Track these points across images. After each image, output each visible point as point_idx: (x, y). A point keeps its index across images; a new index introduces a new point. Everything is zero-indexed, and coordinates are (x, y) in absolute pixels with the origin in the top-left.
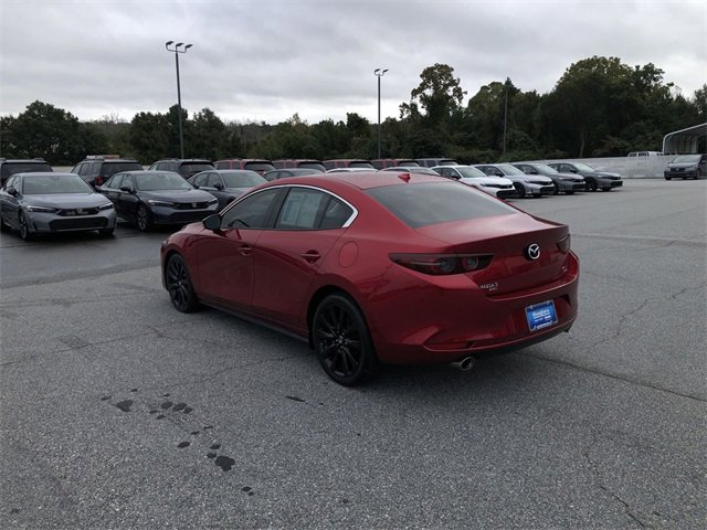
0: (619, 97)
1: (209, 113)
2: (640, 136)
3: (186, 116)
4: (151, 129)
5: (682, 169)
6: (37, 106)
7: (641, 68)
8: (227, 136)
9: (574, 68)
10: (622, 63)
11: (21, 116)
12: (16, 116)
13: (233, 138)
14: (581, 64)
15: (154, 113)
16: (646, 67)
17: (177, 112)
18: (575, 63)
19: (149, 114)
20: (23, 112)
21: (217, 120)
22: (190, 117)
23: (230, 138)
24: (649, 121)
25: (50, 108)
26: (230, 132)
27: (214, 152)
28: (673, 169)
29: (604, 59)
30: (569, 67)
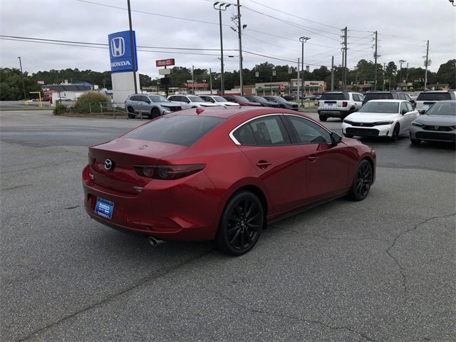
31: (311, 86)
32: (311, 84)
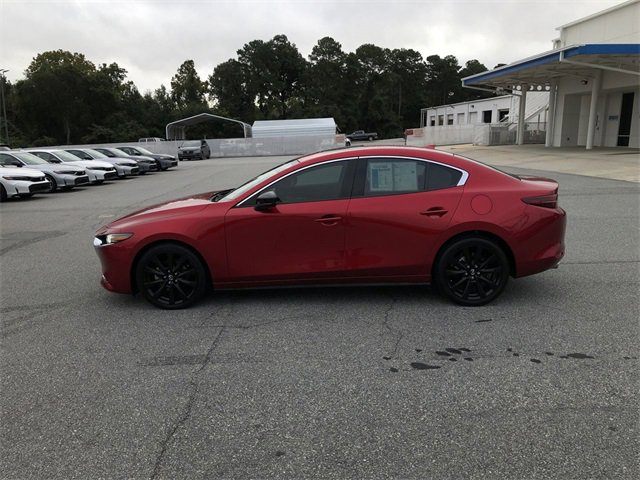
0: (98, 90)
2: (120, 126)
5: (191, 152)
7: (108, 66)
9: (41, 58)
10: (86, 59)
14: (47, 55)
16: (111, 66)
18: (41, 54)
24: (125, 112)
28: (185, 152)
29: (69, 54)
30: (36, 56)
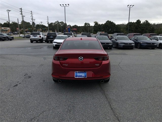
1: (147, 21)
3: (141, 22)
4: (131, 26)
6: (108, 21)
8: (151, 27)
11: (105, 24)
12: (104, 24)
13: (152, 28)
15: (132, 22)
17: (138, 21)
19: (131, 22)
20: (105, 23)
21: (149, 23)
22: (142, 23)
23: (151, 28)
25: (110, 21)
26: (152, 26)
27: (146, 31)
31: (5, 29)
32: (4, 28)
